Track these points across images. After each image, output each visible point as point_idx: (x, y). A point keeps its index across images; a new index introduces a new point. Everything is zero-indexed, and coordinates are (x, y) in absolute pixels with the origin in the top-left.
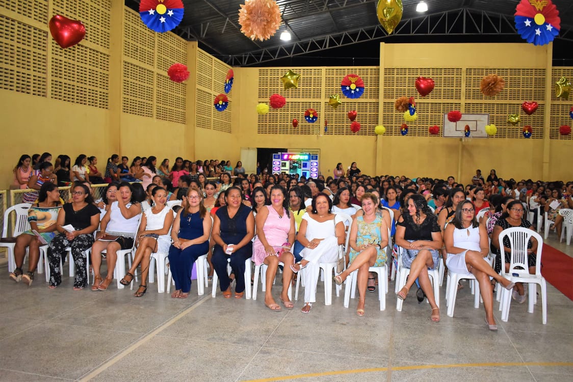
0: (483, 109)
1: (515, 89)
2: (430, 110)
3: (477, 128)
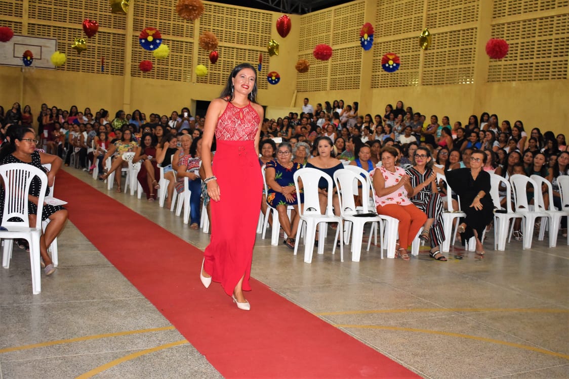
0: (52, 32)
1: (91, 12)
3: (42, 56)
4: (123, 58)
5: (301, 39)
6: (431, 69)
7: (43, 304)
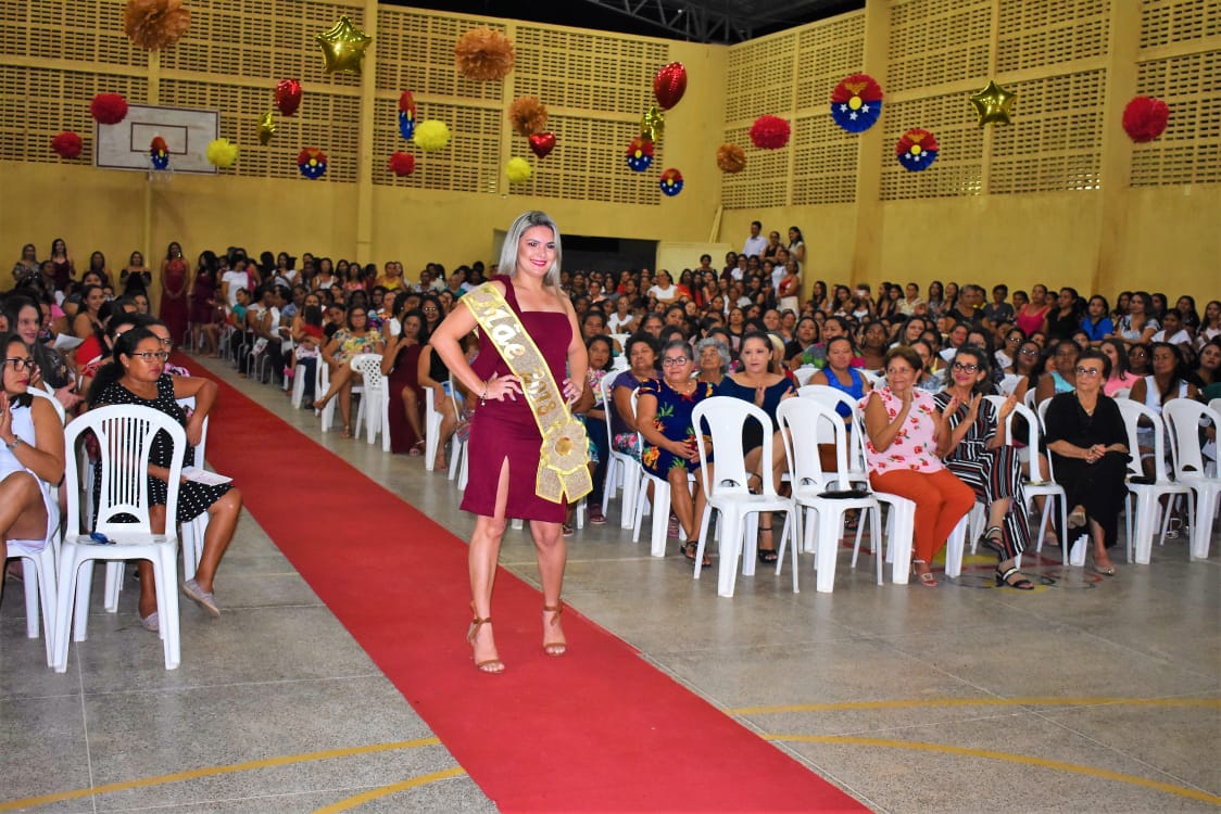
0: (208, 97)
1: (288, 51)
2: (62, 89)
3: (189, 148)
4: (355, 148)
5: (731, 96)
6: (1010, 158)
7: (183, 689)
